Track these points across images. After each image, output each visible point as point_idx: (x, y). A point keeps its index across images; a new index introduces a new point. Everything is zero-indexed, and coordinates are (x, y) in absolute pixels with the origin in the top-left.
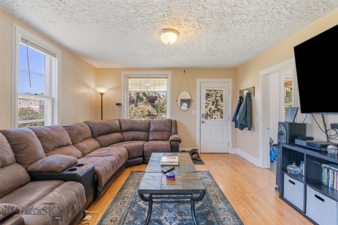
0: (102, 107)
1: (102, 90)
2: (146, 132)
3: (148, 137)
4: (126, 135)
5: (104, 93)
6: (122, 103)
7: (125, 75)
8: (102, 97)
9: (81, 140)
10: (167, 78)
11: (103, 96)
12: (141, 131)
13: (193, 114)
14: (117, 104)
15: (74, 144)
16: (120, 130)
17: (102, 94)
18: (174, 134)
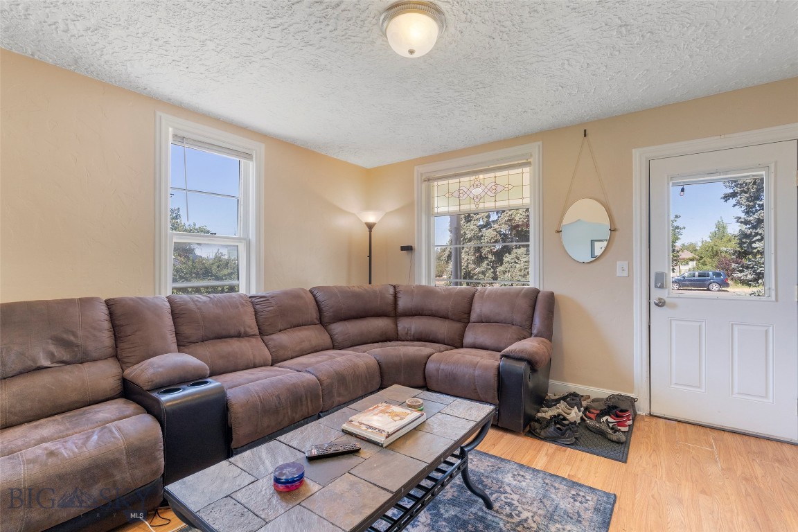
0: (370, 256)
1: (371, 218)
2: (459, 321)
3: (462, 336)
4: (406, 325)
5: (374, 224)
6: (416, 246)
7: (422, 175)
8: (370, 232)
9: (282, 328)
10: (529, 164)
11: (373, 230)
12: (445, 317)
13: (619, 273)
14: (403, 248)
15: (262, 333)
16: (393, 312)
17: (370, 227)
18: (536, 336)
